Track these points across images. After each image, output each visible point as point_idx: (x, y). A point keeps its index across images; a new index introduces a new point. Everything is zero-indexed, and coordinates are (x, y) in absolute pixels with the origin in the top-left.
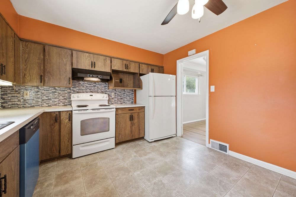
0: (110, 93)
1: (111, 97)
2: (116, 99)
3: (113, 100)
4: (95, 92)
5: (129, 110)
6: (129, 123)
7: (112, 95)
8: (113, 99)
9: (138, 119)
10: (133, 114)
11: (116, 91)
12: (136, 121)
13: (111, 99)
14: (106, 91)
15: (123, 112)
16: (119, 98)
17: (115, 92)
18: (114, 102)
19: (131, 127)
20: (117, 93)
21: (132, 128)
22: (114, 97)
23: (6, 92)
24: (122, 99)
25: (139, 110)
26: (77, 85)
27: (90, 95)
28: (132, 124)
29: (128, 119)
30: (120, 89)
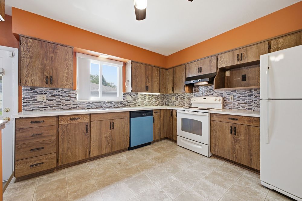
0: (228, 96)
1: (229, 100)
2: (236, 103)
3: (232, 105)
4: (211, 95)
5: (229, 118)
6: (229, 136)
7: (230, 98)
8: (231, 102)
9: (248, 136)
10: (237, 127)
11: (236, 92)
12: (242, 137)
13: (228, 103)
14: (222, 94)
15: (220, 119)
16: (241, 101)
17: (235, 94)
18: (232, 107)
19: (234, 144)
20: (237, 95)
21: (235, 146)
22: (233, 100)
24: (247, 103)
25: (250, 121)
26: (197, 90)
27: (204, 99)
28: (235, 141)
29: (228, 131)
30: (243, 90)
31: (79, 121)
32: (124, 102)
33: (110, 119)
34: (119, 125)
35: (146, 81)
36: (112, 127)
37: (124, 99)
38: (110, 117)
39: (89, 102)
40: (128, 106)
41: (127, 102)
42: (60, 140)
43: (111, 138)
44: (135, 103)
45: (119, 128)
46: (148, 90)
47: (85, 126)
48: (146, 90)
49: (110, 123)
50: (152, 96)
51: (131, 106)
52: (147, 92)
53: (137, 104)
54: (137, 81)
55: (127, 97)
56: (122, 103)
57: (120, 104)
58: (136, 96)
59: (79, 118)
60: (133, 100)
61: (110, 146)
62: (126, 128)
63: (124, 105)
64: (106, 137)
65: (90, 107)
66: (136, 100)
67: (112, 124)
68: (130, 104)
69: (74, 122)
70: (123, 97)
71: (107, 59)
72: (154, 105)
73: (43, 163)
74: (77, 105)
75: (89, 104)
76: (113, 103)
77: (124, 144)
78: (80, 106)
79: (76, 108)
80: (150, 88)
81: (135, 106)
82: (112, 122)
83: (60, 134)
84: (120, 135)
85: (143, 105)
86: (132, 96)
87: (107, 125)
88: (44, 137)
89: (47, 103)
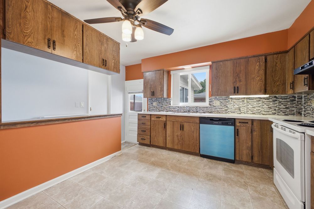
23: (257, 103)
31: (160, 119)
32: (211, 107)
33: (180, 121)
34: (188, 128)
35: (234, 80)
36: (182, 129)
37: (210, 104)
38: (180, 120)
39: (179, 107)
40: (216, 112)
41: (214, 108)
42: (152, 129)
43: (181, 138)
44: (227, 109)
45: (189, 131)
46: (238, 93)
47: (163, 123)
48: (235, 93)
49: (181, 125)
50: (259, 99)
51: (219, 113)
52: (236, 95)
53: (228, 111)
54: (219, 82)
55: (214, 102)
56: (208, 108)
57: (205, 109)
58: (227, 101)
59: (160, 117)
60: (223, 105)
61: (180, 144)
62: (195, 132)
63: (210, 111)
64: (177, 136)
65: (179, 111)
66: (228, 106)
67: (182, 126)
68: (218, 110)
69: (158, 119)
70: (210, 102)
71: (193, 68)
72: (264, 113)
73: (145, 139)
74: (171, 109)
75: (178, 109)
76: (198, 108)
77: (193, 148)
78: (173, 109)
79: (170, 111)
80: (242, 89)
81: (226, 113)
82: (182, 124)
83: (152, 125)
84: (189, 138)
85: (239, 112)
86: (222, 101)
87: (177, 126)
88: (146, 125)
89: (157, 107)
